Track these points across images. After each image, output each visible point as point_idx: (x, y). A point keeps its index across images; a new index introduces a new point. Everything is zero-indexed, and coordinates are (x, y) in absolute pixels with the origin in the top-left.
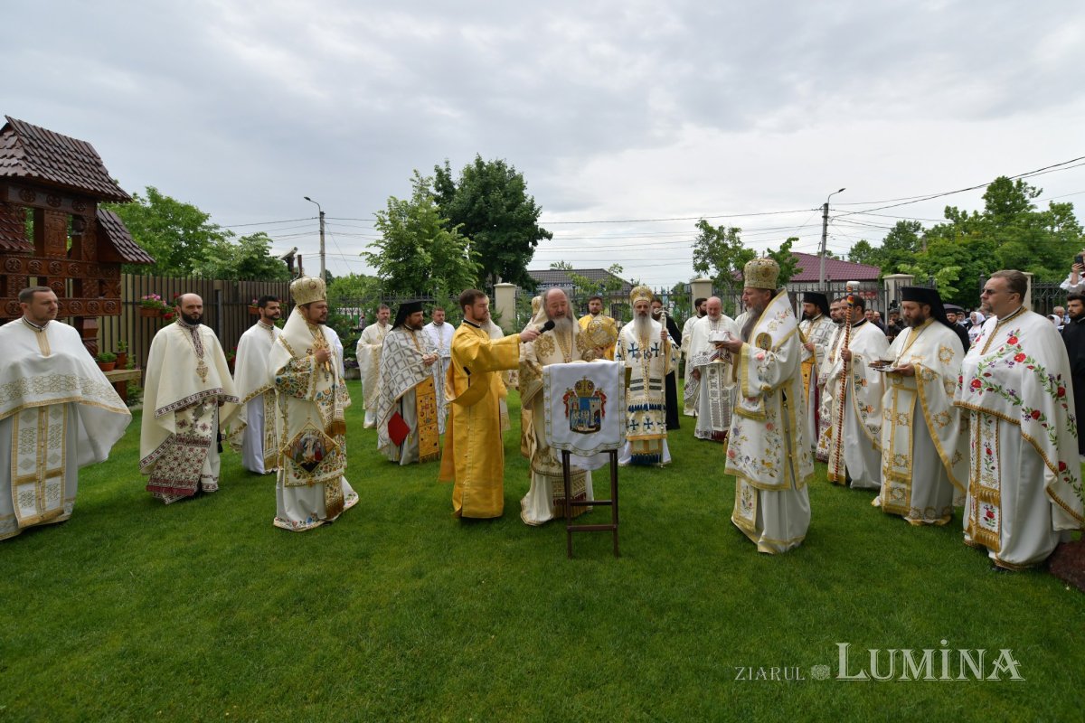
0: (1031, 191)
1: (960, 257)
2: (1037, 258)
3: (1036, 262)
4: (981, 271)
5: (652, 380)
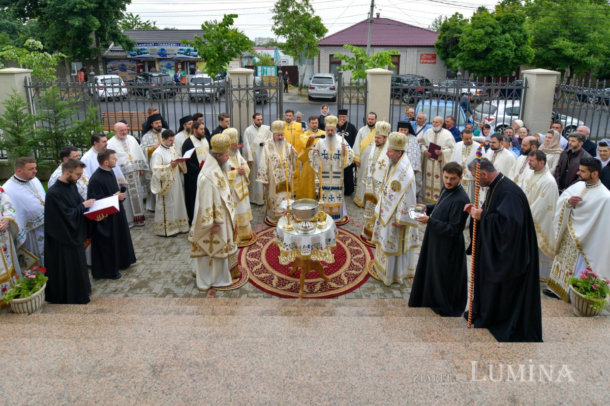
1: (491, 30)
2: (567, 32)
3: (564, 35)
4: (507, 43)
5: (335, 173)
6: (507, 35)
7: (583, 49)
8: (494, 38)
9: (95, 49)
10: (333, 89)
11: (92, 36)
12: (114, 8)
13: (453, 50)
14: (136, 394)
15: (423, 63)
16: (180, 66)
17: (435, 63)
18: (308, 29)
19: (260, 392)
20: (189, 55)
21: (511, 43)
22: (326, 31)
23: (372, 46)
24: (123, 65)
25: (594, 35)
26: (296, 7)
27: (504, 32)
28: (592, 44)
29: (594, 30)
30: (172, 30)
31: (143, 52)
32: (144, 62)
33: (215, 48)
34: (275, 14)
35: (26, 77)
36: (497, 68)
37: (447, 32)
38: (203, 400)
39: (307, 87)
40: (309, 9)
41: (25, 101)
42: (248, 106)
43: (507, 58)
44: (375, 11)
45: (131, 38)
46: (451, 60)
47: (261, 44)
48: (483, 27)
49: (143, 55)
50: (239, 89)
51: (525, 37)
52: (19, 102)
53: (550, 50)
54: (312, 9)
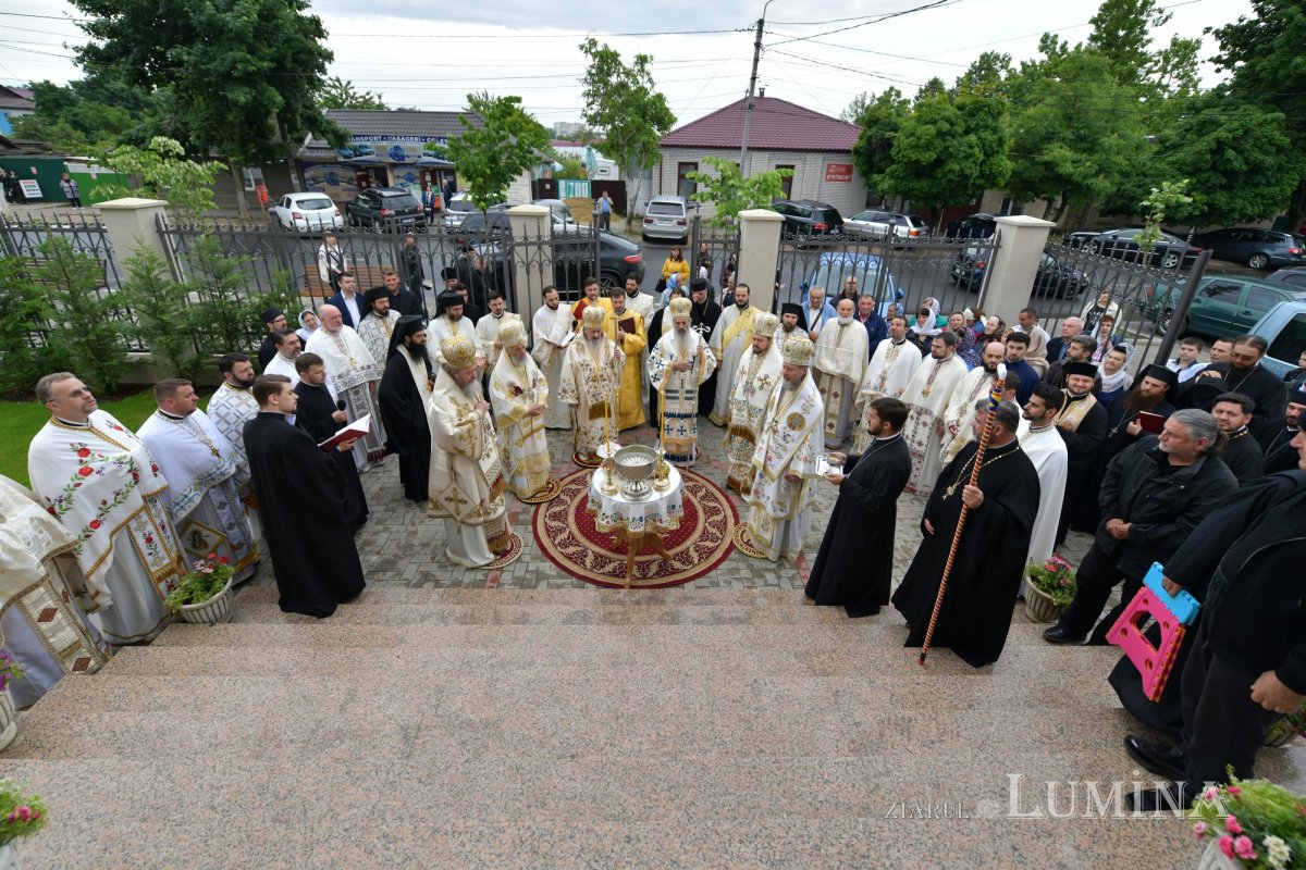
0: (1156, 15)
1: (946, 126)
2: (1068, 134)
3: (1063, 140)
4: (970, 151)
5: (688, 392)
6: (973, 138)
7: (1088, 163)
8: (951, 142)
9: (280, 145)
10: (682, 223)
11: (273, 121)
12: (304, 71)
13: (881, 160)
14: (378, 784)
15: (831, 180)
16: (428, 178)
17: (849, 180)
18: (643, 117)
19: (567, 779)
20: (443, 159)
21: (976, 150)
22: (673, 120)
23: (749, 149)
24: (332, 174)
25: (1110, 140)
26: (622, 76)
27: (967, 132)
28: (1104, 156)
29: (1113, 132)
30: (411, 112)
31: (363, 151)
32: (366, 169)
33: (485, 160)
34: (587, 88)
35: (156, 215)
36: (948, 194)
37: (874, 130)
38: (480, 794)
39: (640, 218)
40: (646, 79)
41: (162, 258)
42: (541, 271)
43: (966, 177)
44: (758, 85)
45: (342, 122)
46: (877, 177)
47: (565, 135)
48: (934, 122)
49: (364, 158)
50: (526, 243)
51: (1001, 142)
52: (152, 260)
53: (1037, 164)
54: (650, 80)
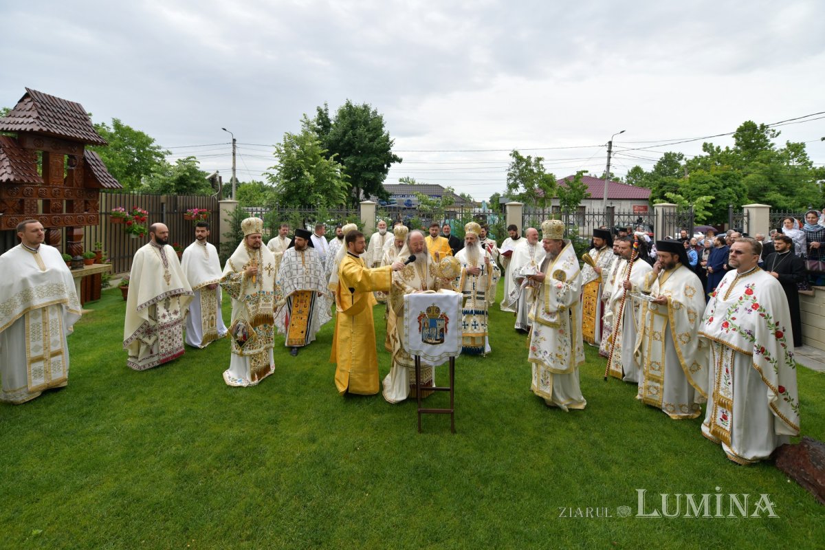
0: (772, 132)
1: (714, 185)
2: (775, 187)
3: (774, 190)
4: (730, 196)
5: (479, 293)
6: (729, 189)
7: (794, 201)
8: (719, 192)
27: (725, 187)
34: (509, 172)
40: (541, 167)
49: (392, 205)
54: (544, 168)
